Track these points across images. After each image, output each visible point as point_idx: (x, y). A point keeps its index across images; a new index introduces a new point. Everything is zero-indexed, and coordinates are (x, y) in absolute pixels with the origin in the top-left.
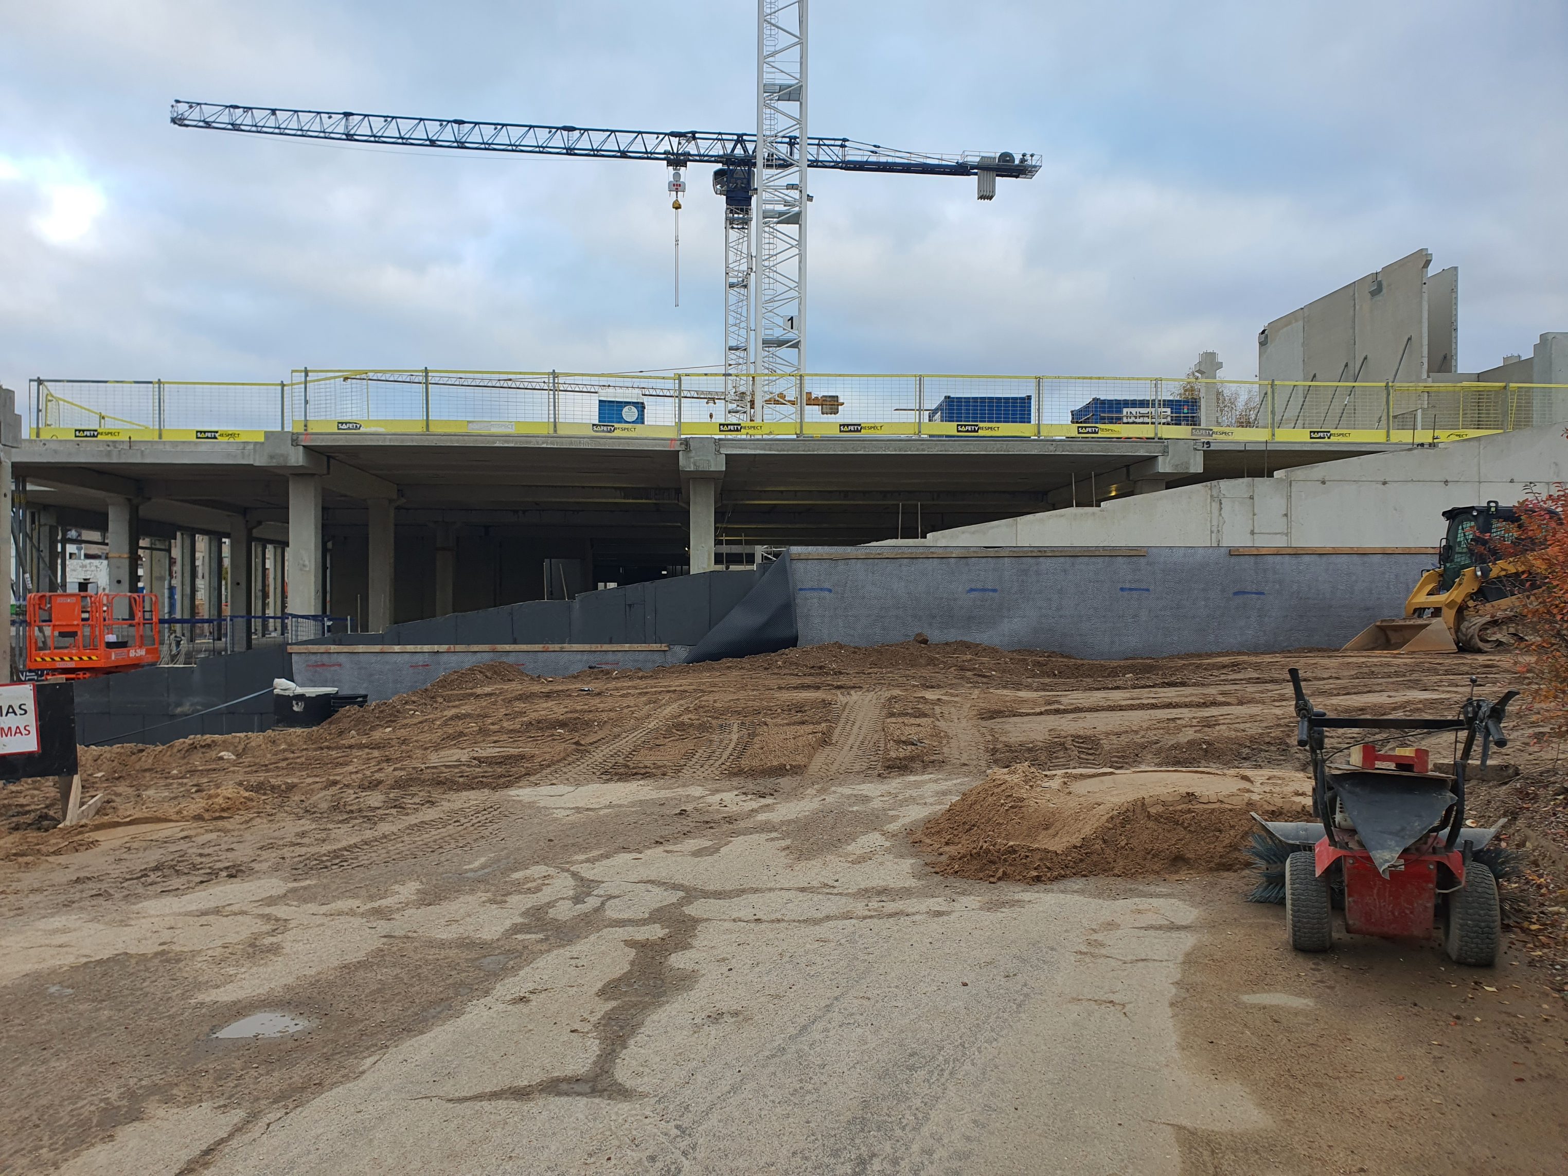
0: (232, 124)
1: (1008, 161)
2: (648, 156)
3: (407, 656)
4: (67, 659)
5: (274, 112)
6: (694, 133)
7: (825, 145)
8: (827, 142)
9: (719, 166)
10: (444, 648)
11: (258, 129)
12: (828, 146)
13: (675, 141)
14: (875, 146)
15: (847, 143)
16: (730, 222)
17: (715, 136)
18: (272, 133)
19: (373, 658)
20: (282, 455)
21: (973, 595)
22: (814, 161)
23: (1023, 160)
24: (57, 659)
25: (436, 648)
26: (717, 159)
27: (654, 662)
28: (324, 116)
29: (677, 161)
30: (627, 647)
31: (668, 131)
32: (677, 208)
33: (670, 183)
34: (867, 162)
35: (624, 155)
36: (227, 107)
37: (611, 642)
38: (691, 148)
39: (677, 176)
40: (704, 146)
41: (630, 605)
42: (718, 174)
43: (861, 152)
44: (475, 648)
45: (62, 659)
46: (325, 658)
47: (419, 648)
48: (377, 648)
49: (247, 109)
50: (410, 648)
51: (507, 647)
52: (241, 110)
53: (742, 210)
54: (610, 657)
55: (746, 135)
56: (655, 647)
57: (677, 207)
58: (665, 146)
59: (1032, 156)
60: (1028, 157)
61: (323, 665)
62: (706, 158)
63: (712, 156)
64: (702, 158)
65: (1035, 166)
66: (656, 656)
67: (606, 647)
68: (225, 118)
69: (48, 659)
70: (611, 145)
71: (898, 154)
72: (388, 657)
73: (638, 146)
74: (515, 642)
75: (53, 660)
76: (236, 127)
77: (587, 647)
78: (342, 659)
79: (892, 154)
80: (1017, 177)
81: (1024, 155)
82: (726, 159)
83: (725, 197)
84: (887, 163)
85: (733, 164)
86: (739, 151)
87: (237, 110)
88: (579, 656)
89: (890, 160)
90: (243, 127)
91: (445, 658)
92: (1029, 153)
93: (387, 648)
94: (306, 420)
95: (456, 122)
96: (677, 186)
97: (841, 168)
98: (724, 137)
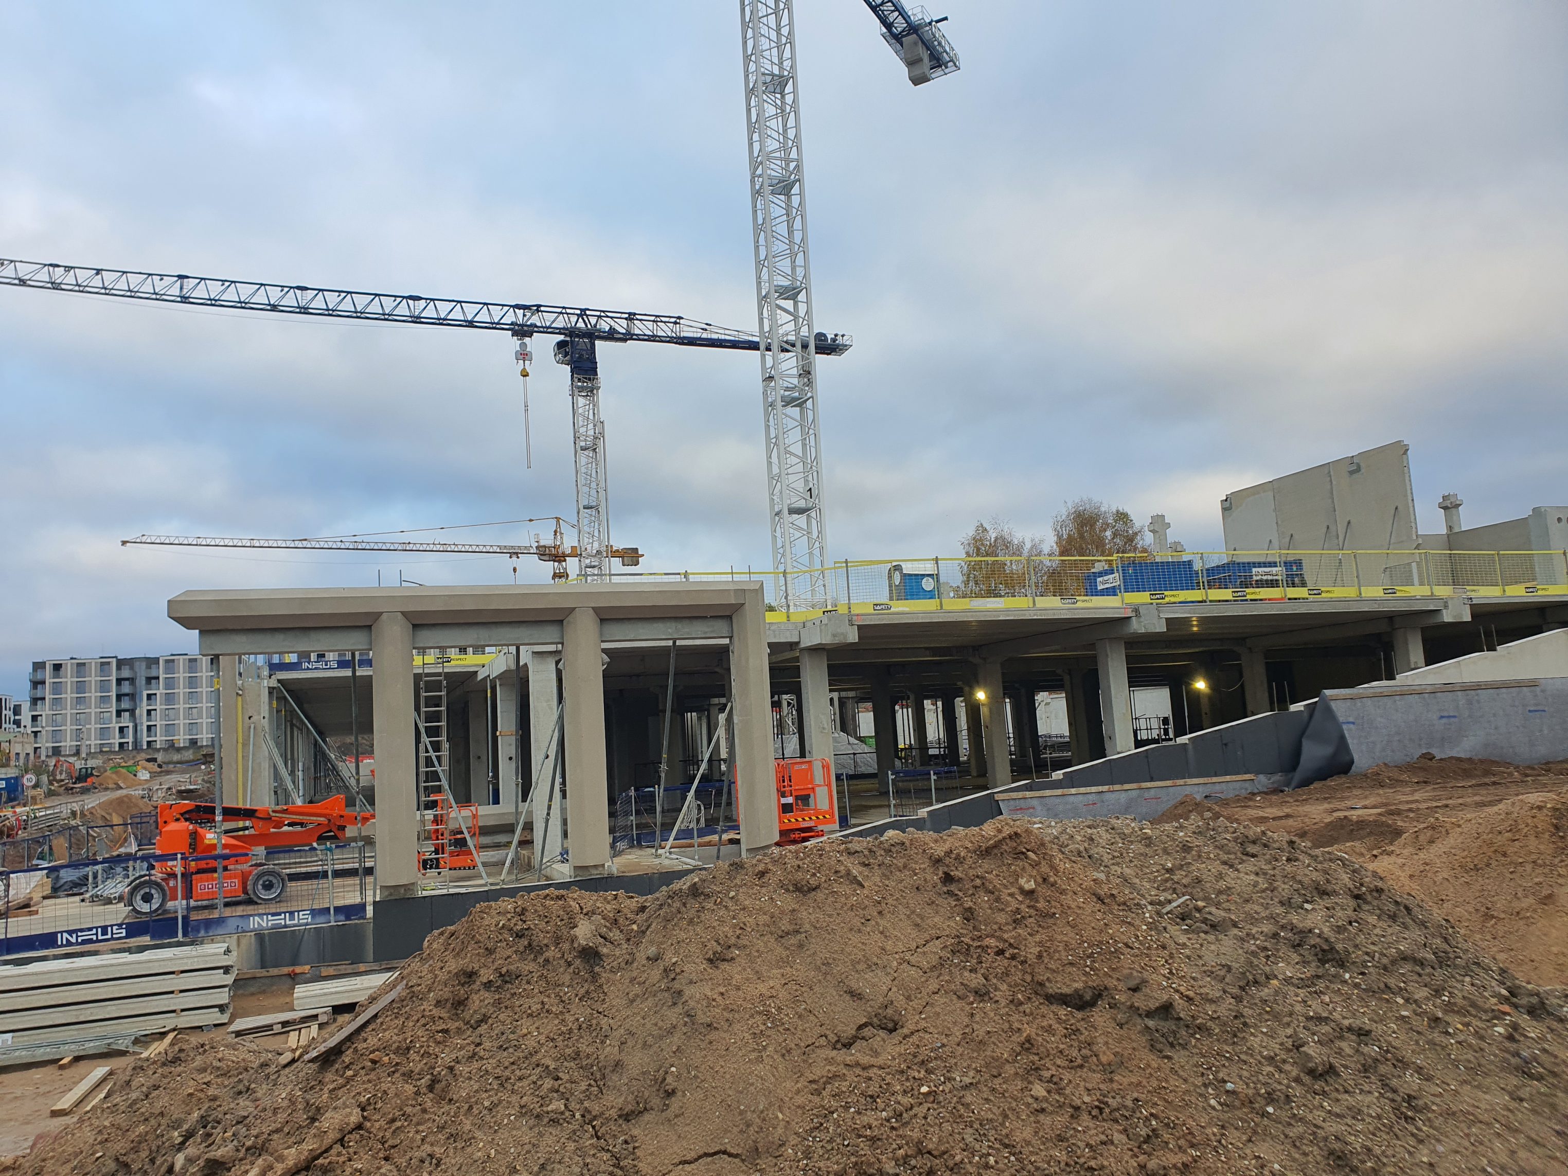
0: (52, 283)
1: (822, 340)
2: (494, 326)
3: (1080, 798)
4: (807, 819)
5: (98, 271)
6: (539, 306)
7: (662, 321)
8: (663, 319)
9: (561, 337)
10: (1105, 788)
11: (80, 288)
12: (665, 322)
13: (520, 312)
14: (707, 324)
15: (682, 321)
16: (575, 390)
17: (559, 310)
18: (96, 293)
19: (1058, 800)
20: (842, 634)
21: (1444, 721)
22: (652, 336)
23: (834, 340)
24: (800, 819)
25: (1100, 788)
26: (560, 331)
27: (1246, 789)
28: (157, 278)
29: (522, 331)
30: (1228, 778)
31: (513, 304)
32: (524, 376)
33: (517, 352)
34: (700, 339)
35: (471, 324)
36: (45, 265)
37: (1216, 775)
38: (535, 320)
39: (523, 345)
40: (547, 319)
41: (1226, 745)
42: (561, 345)
43: (694, 330)
44: (1127, 786)
45: (804, 819)
46: (1022, 804)
47: (1088, 789)
48: (1059, 792)
49: (68, 269)
50: (1082, 790)
51: (1149, 785)
52: (62, 269)
53: (590, 379)
54: (1217, 787)
55: (588, 310)
56: (1247, 777)
57: (525, 374)
58: (509, 318)
59: (843, 336)
60: (839, 338)
61: (1021, 809)
62: (549, 330)
63: (557, 328)
64: (547, 330)
65: (846, 345)
66: (1247, 785)
67: (1215, 779)
68: (43, 276)
69: (793, 820)
70: (457, 314)
71: (727, 332)
72: (1067, 798)
73: (483, 317)
74: (1152, 780)
75: (797, 820)
76: (56, 286)
77: (1201, 780)
78: (1035, 802)
79: (722, 331)
80: (828, 354)
81: (836, 335)
82: (571, 332)
83: (569, 368)
84: (718, 340)
85: (578, 336)
86: (581, 324)
87: (56, 269)
88: (1196, 788)
89: (723, 337)
90: (63, 287)
91: (1108, 796)
92: (840, 333)
93: (1066, 791)
94: (849, 603)
95: (299, 288)
96: (524, 355)
97: (676, 343)
98: (568, 311)
